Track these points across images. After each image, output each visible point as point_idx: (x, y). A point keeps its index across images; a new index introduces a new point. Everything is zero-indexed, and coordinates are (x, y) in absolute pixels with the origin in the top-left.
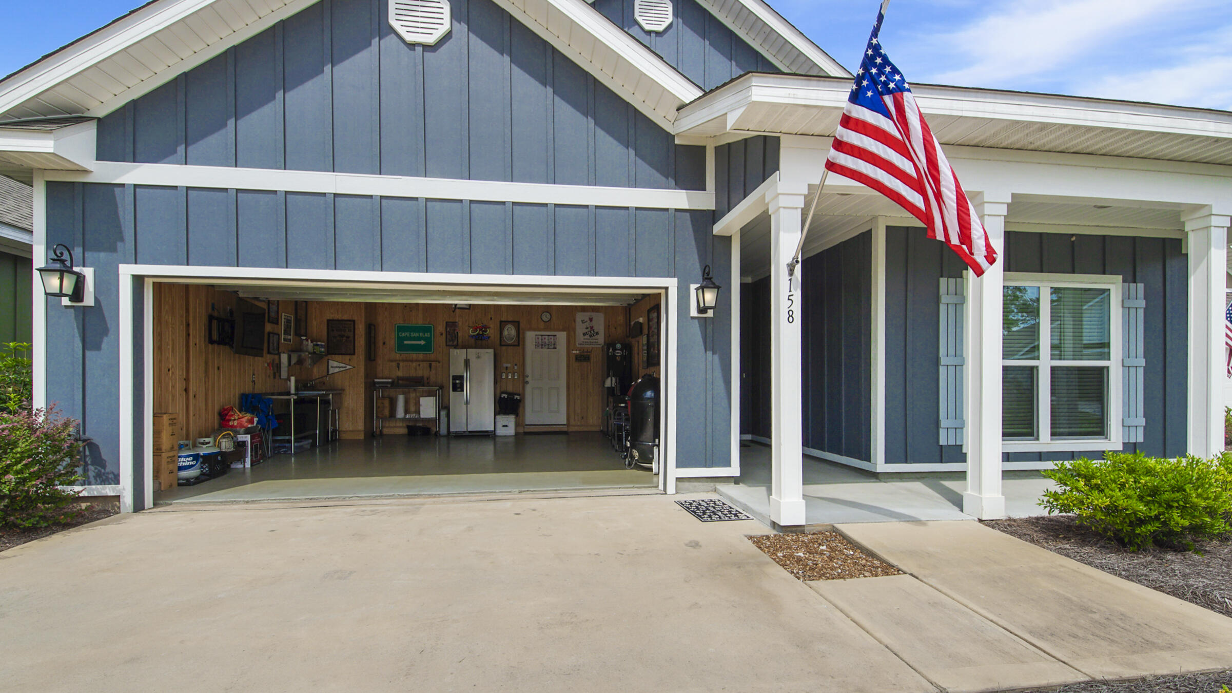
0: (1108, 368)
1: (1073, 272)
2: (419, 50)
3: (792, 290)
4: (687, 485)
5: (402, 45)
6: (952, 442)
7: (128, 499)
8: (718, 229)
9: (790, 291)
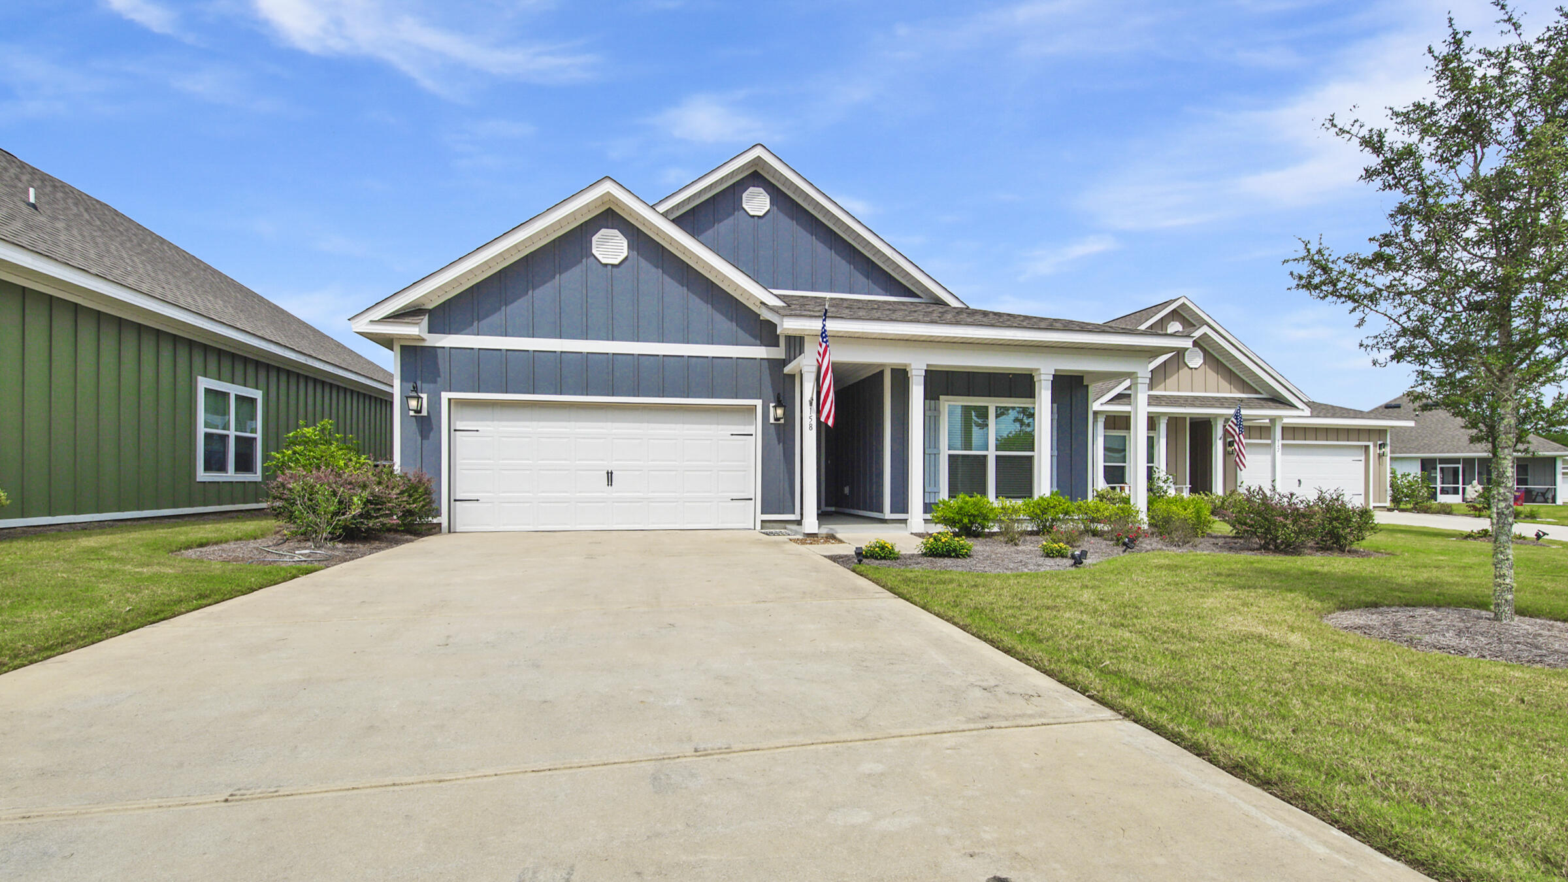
0: (1033, 457)
1: (1010, 396)
2: (610, 267)
3: (811, 413)
4: (768, 524)
5: (599, 265)
6: (933, 501)
7: (445, 524)
8: (787, 370)
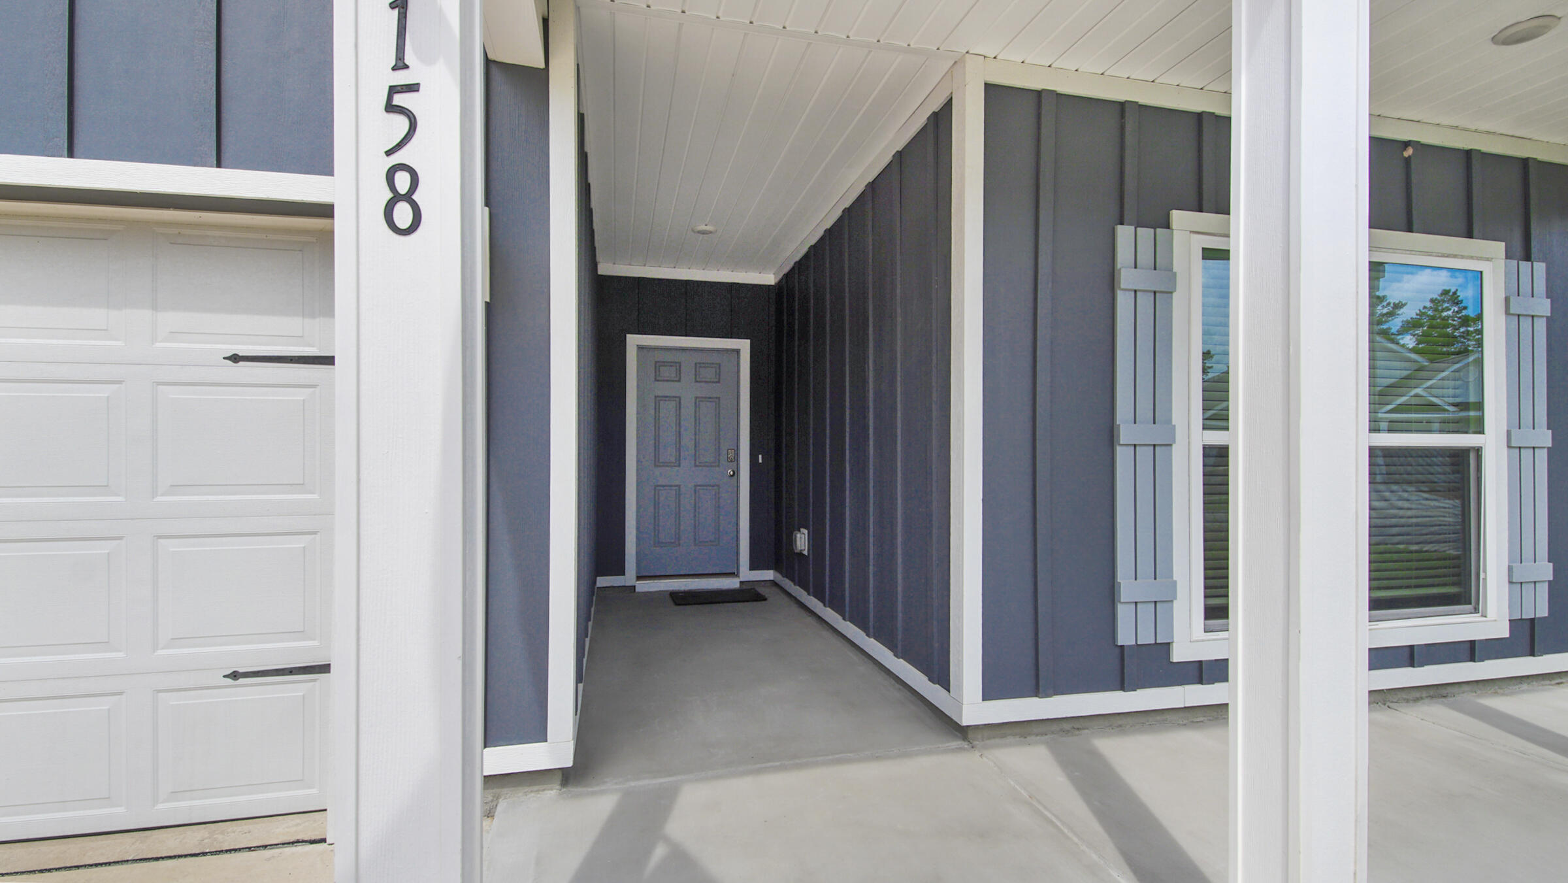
0: (1478, 451)
3: (408, 60)
6: (1146, 638)
9: (400, 65)
